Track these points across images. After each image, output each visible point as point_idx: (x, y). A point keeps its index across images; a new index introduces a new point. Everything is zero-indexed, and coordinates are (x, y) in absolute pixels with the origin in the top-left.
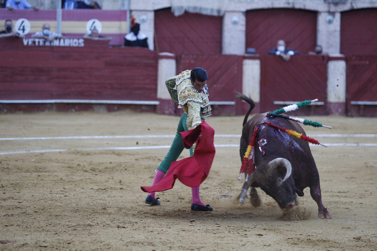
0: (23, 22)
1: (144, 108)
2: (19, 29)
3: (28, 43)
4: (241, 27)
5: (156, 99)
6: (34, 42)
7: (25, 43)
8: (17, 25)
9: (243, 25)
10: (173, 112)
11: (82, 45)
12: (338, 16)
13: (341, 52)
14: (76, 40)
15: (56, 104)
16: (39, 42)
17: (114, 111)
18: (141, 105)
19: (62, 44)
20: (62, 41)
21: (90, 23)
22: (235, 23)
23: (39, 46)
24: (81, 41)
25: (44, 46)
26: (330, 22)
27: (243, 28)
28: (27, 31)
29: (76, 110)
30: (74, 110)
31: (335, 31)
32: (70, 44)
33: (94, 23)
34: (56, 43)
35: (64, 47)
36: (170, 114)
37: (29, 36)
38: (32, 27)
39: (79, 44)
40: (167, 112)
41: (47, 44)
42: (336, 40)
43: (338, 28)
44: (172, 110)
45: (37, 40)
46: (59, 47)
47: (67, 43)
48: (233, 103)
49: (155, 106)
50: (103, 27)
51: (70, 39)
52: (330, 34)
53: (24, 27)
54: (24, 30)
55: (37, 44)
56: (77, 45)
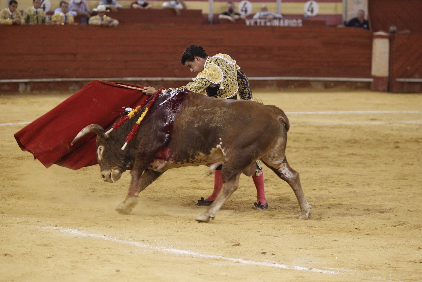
0: (245, 4)
1: (359, 84)
2: (242, 10)
3: (250, 23)
5: (370, 76)
6: (256, 23)
7: (248, 23)
8: (239, 6)
10: (386, 89)
11: (301, 25)
14: (295, 21)
15: (276, 81)
16: (260, 23)
17: (331, 87)
18: (356, 82)
19: (282, 24)
20: (282, 22)
21: (307, 5)
23: (260, 26)
24: (300, 21)
25: (265, 27)
28: (249, 12)
29: (295, 87)
30: (293, 87)
32: (289, 24)
33: (311, 4)
34: (276, 23)
35: (284, 27)
36: (383, 91)
37: (251, 17)
38: (253, 9)
39: (298, 24)
40: (381, 89)
41: (268, 24)
44: (385, 87)
45: (258, 21)
46: (279, 27)
47: (287, 23)
49: (369, 83)
50: (320, 8)
51: (289, 19)
53: (246, 8)
54: (246, 11)
55: (258, 24)
56: (295, 25)
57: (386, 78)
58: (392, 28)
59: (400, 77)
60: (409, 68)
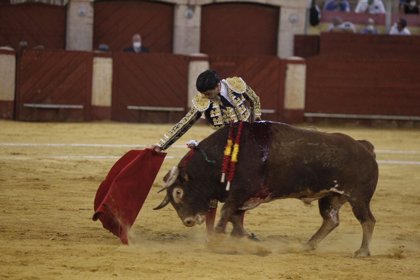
4: (89, 20)
9: (90, 17)
10: (11, 116)
12: (198, 10)
13: (201, 51)
22: (82, 15)
26: (189, 17)
27: (91, 21)
31: (195, 27)
36: (8, 119)
40: (4, 115)
42: (196, 37)
43: (198, 24)
44: (10, 114)
48: (81, 107)
52: (189, 30)
57: (11, 102)
58: (23, 43)
59: (29, 102)
60: (39, 91)
